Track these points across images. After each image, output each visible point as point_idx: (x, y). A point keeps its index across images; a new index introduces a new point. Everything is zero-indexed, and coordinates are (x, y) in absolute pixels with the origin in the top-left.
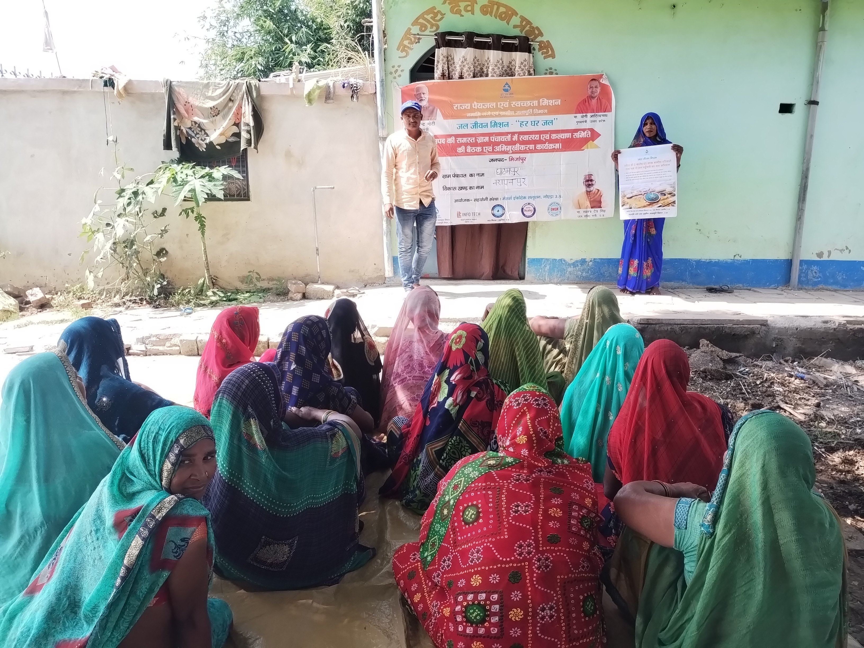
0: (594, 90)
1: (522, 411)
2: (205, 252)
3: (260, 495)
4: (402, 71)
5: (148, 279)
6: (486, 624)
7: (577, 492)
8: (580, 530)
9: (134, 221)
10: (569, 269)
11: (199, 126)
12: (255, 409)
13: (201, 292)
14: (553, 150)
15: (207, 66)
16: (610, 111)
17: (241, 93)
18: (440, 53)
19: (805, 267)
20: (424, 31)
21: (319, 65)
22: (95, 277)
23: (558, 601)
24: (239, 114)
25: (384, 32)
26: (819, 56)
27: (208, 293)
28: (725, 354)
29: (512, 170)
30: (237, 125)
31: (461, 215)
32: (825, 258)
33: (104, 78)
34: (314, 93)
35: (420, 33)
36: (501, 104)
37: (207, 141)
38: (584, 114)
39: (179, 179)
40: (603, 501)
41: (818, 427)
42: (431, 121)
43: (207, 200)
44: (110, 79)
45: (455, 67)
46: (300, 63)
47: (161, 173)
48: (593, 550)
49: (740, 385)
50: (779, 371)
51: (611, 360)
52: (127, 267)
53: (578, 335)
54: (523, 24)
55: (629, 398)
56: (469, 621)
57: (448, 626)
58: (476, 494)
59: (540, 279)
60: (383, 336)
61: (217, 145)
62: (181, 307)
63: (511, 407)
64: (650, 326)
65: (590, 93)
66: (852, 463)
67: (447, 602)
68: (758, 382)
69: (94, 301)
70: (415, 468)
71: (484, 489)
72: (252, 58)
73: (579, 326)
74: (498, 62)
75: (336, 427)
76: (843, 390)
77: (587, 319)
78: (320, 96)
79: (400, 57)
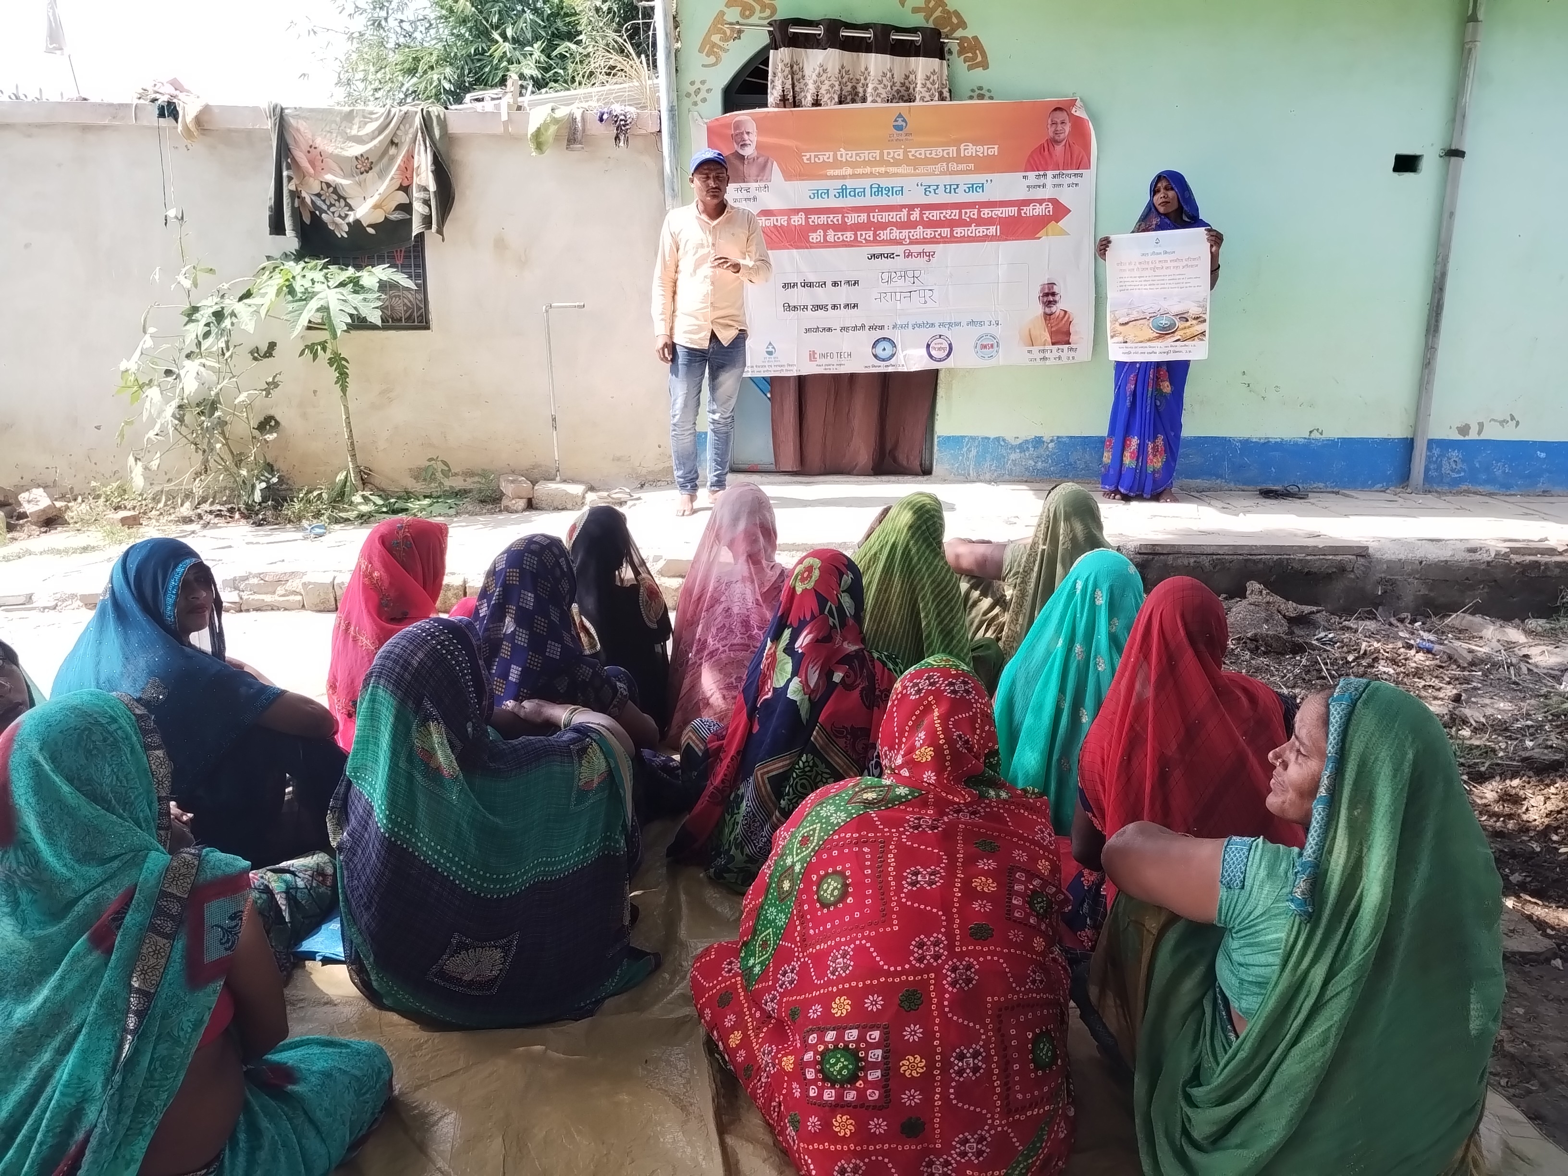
0: (1060, 127)
1: (925, 703)
2: (349, 424)
3: (448, 859)
4: (709, 91)
5: (244, 472)
6: (859, 1084)
7: (1024, 849)
8: (1028, 916)
9: (217, 365)
10: (1013, 456)
11: (335, 191)
12: (437, 704)
13: (340, 497)
14: (985, 238)
15: (349, 82)
16: (1088, 167)
17: (412, 131)
18: (779, 58)
19: (1436, 452)
20: (748, 17)
21: (556, 81)
22: (146, 468)
23: (987, 1041)
24: (408, 169)
25: (674, 18)
26: (1466, 68)
27: (353, 498)
28: (1292, 608)
29: (910, 274)
30: (405, 189)
31: (817, 356)
32: (1473, 435)
33: (159, 102)
34: (546, 131)
35: (741, 21)
36: (889, 154)
37: (351, 219)
38: (1042, 173)
39: (299, 289)
40: (1070, 867)
41: (1457, 738)
42: (762, 184)
43: (351, 327)
44: (169, 103)
45: (806, 85)
46: (522, 76)
47: (265, 277)
48: (1052, 953)
49: (1317, 662)
50: (1387, 638)
51: (1085, 614)
52: (204, 451)
53: (1027, 572)
54: (931, 5)
55: (1118, 683)
56: (827, 1079)
57: (790, 1089)
58: (841, 852)
59: (959, 474)
60: (674, 576)
61: (370, 226)
62: (305, 523)
63: (905, 696)
64: (1157, 558)
65: (1051, 134)
66: (1515, 800)
67: (789, 1046)
68: (1350, 658)
69: (145, 513)
70: (733, 811)
71: (856, 843)
72: (432, 68)
73: (1030, 555)
74: (885, 75)
75: (589, 736)
76: (1502, 672)
77: (1044, 544)
78: (557, 137)
79: (703, 66)
